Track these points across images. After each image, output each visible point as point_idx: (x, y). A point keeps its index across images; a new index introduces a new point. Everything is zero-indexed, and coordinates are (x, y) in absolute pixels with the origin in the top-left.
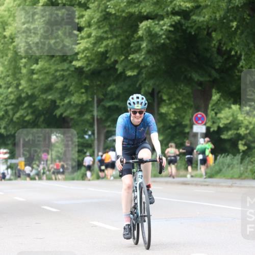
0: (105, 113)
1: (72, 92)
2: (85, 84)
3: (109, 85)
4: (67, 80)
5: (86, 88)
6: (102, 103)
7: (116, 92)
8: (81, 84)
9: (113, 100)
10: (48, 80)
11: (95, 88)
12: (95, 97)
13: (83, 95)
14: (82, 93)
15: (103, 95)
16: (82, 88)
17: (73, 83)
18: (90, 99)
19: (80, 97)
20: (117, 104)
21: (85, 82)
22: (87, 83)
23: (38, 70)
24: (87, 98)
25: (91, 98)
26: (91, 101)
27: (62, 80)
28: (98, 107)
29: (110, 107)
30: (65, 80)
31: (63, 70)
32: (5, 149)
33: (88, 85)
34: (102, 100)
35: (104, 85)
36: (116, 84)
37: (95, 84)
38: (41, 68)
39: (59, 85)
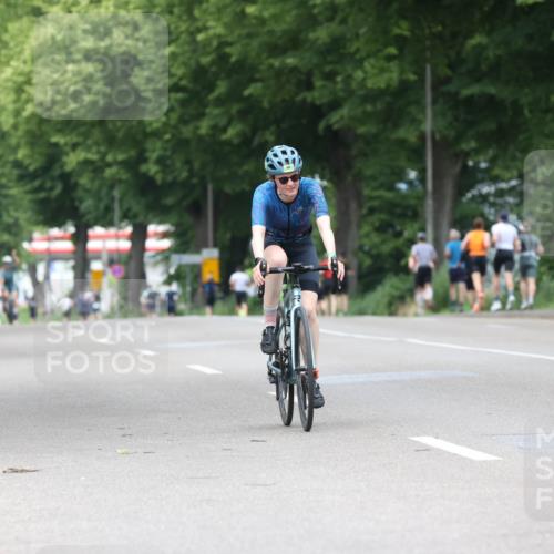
0: (456, 119)
1: (358, 56)
2: (397, 31)
3: (470, 35)
4: (344, 21)
5: (400, 41)
6: (451, 88)
7: (491, 54)
8: (386, 32)
9: (478, 80)
10: (290, 19)
11: (428, 43)
12: (428, 67)
13: (394, 65)
14: (390, 58)
15: (451, 66)
16: (386, 45)
17: (362, 31)
18: (412, 77)
19: (382, 71)
20: (492, 90)
21: (397, 24)
22: (403, 29)
24: (402, 72)
25: (415, 73)
26: (415, 83)
27: (330, 19)
28: (434, 102)
29: (470, 100)
30: (339, 18)
32: (161, 222)
33: (406, 33)
34: (448, 80)
35: (454, 36)
36: (489, 33)
37: (427, 31)
39: (322, 34)
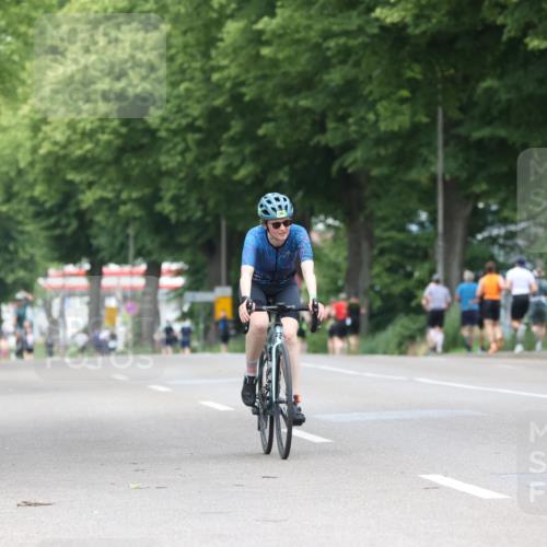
0: (467, 161)
1: (371, 99)
2: (409, 74)
3: (482, 78)
4: (357, 64)
5: (413, 85)
6: (462, 131)
7: (504, 96)
8: (399, 75)
9: (490, 123)
10: (304, 61)
11: (439, 86)
12: (440, 111)
13: (406, 108)
14: (403, 101)
15: (462, 109)
16: (401, 87)
17: (376, 73)
18: (425, 120)
19: (395, 113)
20: (502, 133)
21: (409, 67)
22: (415, 72)
23: (274, 33)
24: (414, 114)
25: (427, 115)
26: (427, 125)
27: (343, 62)
28: (446, 144)
29: (480, 142)
30: (351, 61)
31: (346, 33)
32: (175, 260)
33: (419, 77)
34: (458, 123)
35: (466, 79)
36: (501, 77)
37: (439, 75)
38: (283, 28)
39: (335, 77)
